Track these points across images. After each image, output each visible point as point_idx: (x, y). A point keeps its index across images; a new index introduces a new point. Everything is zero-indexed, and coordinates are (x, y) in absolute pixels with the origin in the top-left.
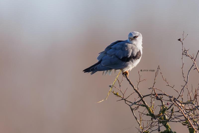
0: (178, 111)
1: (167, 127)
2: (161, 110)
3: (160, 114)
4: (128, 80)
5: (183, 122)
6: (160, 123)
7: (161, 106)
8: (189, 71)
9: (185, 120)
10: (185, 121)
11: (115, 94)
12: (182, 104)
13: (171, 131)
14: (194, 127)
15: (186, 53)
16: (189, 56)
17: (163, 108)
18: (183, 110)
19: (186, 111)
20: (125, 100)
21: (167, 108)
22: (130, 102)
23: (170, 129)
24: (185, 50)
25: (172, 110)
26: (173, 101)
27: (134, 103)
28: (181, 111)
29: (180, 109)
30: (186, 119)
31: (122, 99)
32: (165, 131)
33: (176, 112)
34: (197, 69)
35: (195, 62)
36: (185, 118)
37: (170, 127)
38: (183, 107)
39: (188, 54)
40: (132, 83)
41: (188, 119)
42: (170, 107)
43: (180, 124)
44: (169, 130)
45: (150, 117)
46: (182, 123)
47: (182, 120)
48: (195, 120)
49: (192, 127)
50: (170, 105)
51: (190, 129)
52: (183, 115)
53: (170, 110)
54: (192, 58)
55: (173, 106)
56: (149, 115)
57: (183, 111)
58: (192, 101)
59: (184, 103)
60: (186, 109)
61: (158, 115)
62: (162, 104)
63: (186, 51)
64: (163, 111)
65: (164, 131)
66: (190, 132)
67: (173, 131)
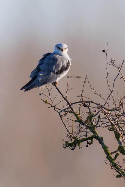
0: (105, 118)
1: (94, 132)
2: (88, 116)
3: (87, 120)
4: (57, 89)
5: (109, 128)
6: (88, 129)
7: (88, 113)
8: (115, 80)
10: (112, 127)
11: (44, 102)
12: (108, 111)
13: (98, 136)
15: (113, 63)
16: (115, 66)
17: (90, 114)
18: (110, 117)
19: (112, 118)
20: (54, 107)
21: (95, 114)
22: (59, 109)
23: (97, 134)
24: (112, 60)
25: (99, 117)
27: (63, 110)
28: (108, 118)
29: (107, 116)
30: (113, 125)
31: (51, 107)
32: (92, 136)
33: (103, 118)
34: (123, 78)
37: (97, 132)
38: (109, 113)
39: (115, 63)
41: (115, 125)
42: (97, 114)
43: (106, 130)
45: (78, 123)
46: (109, 129)
47: (109, 126)
48: (121, 125)
49: (118, 132)
50: (97, 112)
51: (116, 135)
52: (110, 122)
53: (97, 117)
54: (118, 68)
55: (100, 112)
56: (77, 121)
58: (118, 108)
59: (110, 110)
60: (112, 116)
61: (86, 121)
62: (90, 111)
63: (112, 62)
64: (90, 117)
66: (116, 137)
67: (100, 136)
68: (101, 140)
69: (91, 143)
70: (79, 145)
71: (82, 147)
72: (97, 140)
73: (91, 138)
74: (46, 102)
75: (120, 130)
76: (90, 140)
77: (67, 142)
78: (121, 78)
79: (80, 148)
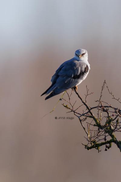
1: (113, 136)
2: (107, 121)
3: (106, 124)
4: (77, 94)
6: (106, 133)
7: (107, 117)
11: (65, 106)
13: (116, 140)
17: (109, 119)
20: (74, 111)
21: (113, 119)
22: (78, 114)
23: (115, 138)
25: (117, 121)
26: (118, 112)
27: (83, 114)
31: (71, 111)
32: (111, 140)
33: (120, 123)
37: (115, 136)
40: (80, 96)
42: (115, 119)
45: (97, 128)
50: (115, 117)
53: (115, 121)
55: (118, 117)
56: (96, 126)
61: (104, 125)
62: (108, 115)
64: (109, 122)
65: (109, 140)
67: (118, 140)
68: (119, 144)
69: (110, 146)
70: (98, 149)
71: (100, 151)
72: (116, 144)
73: (109, 142)
74: (66, 107)
76: (109, 144)
77: (86, 146)
79: (99, 152)
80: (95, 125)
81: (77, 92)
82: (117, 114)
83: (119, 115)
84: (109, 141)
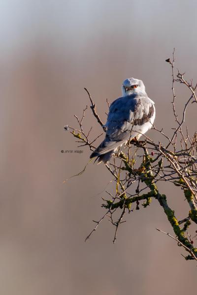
0: (169, 167)
1: (152, 187)
2: (143, 162)
3: (142, 167)
4: (96, 116)
5: (175, 181)
6: (142, 182)
7: (144, 156)
8: (186, 105)
9: (178, 178)
10: (179, 180)
11: (75, 136)
12: (174, 156)
13: (158, 194)
14: (191, 189)
15: (181, 78)
16: (184, 83)
17: (147, 158)
18: (175, 163)
19: (181, 166)
20: (89, 145)
21: (153, 159)
23: (156, 190)
24: (179, 74)
25: (160, 163)
26: (161, 149)
28: (173, 166)
29: (171, 163)
30: (180, 177)
31: (86, 144)
32: (149, 193)
33: (165, 167)
34: (196, 101)
35: (194, 92)
36: (179, 175)
37: (156, 187)
38: (175, 159)
39: (184, 79)
40: (101, 121)
41: (183, 176)
42: (157, 159)
43: (170, 184)
44: (156, 192)
45: (127, 172)
46: (174, 183)
47: (174, 178)
48: (193, 178)
50: (156, 156)
51: (185, 192)
52: (177, 172)
53: (156, 163)
54: (189, 86)
55: (161, 157)
56: (126, 170)
57: (176, 165)
58: (188, 150)
59: (177, 155)
60: (180, 163)
61: (139, 169)
62: (146, 153)
63: (180, 76)
64: (147, 164)
65: (147, 193)
66: (186, 196)
67: (161, 193)
68: (162, 200)
69: (148, 204)
70: (128, 207)
71: (132, 211)
72: (157, 200)
73: (146, 197)
74: (77, 136)
75: (192, 186)
76: (146, 200)
77: (108, 202)
78: (194, 101)
79: (129, 211)
80: (123, 169)
81: (96, 114)
82: (158, 152)
83: (162, 154)
84: (146, 195)
